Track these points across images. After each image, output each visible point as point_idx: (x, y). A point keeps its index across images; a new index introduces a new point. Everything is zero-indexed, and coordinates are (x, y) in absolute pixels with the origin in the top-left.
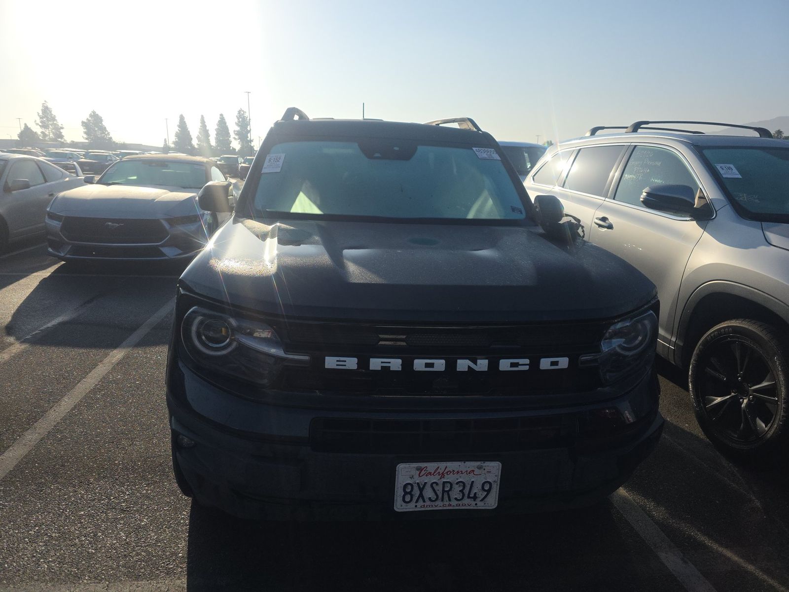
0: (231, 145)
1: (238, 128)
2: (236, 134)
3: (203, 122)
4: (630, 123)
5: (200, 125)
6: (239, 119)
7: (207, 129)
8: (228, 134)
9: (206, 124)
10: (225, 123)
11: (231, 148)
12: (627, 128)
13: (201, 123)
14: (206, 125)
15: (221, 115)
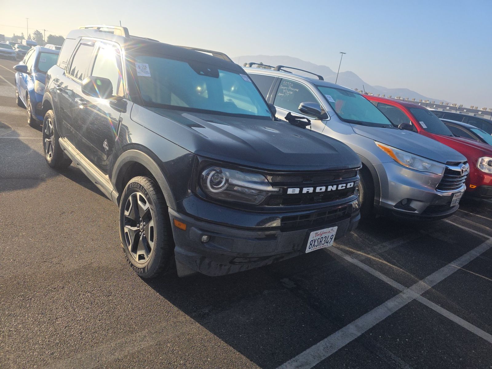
4: (276, 65)
12: (274, 67)
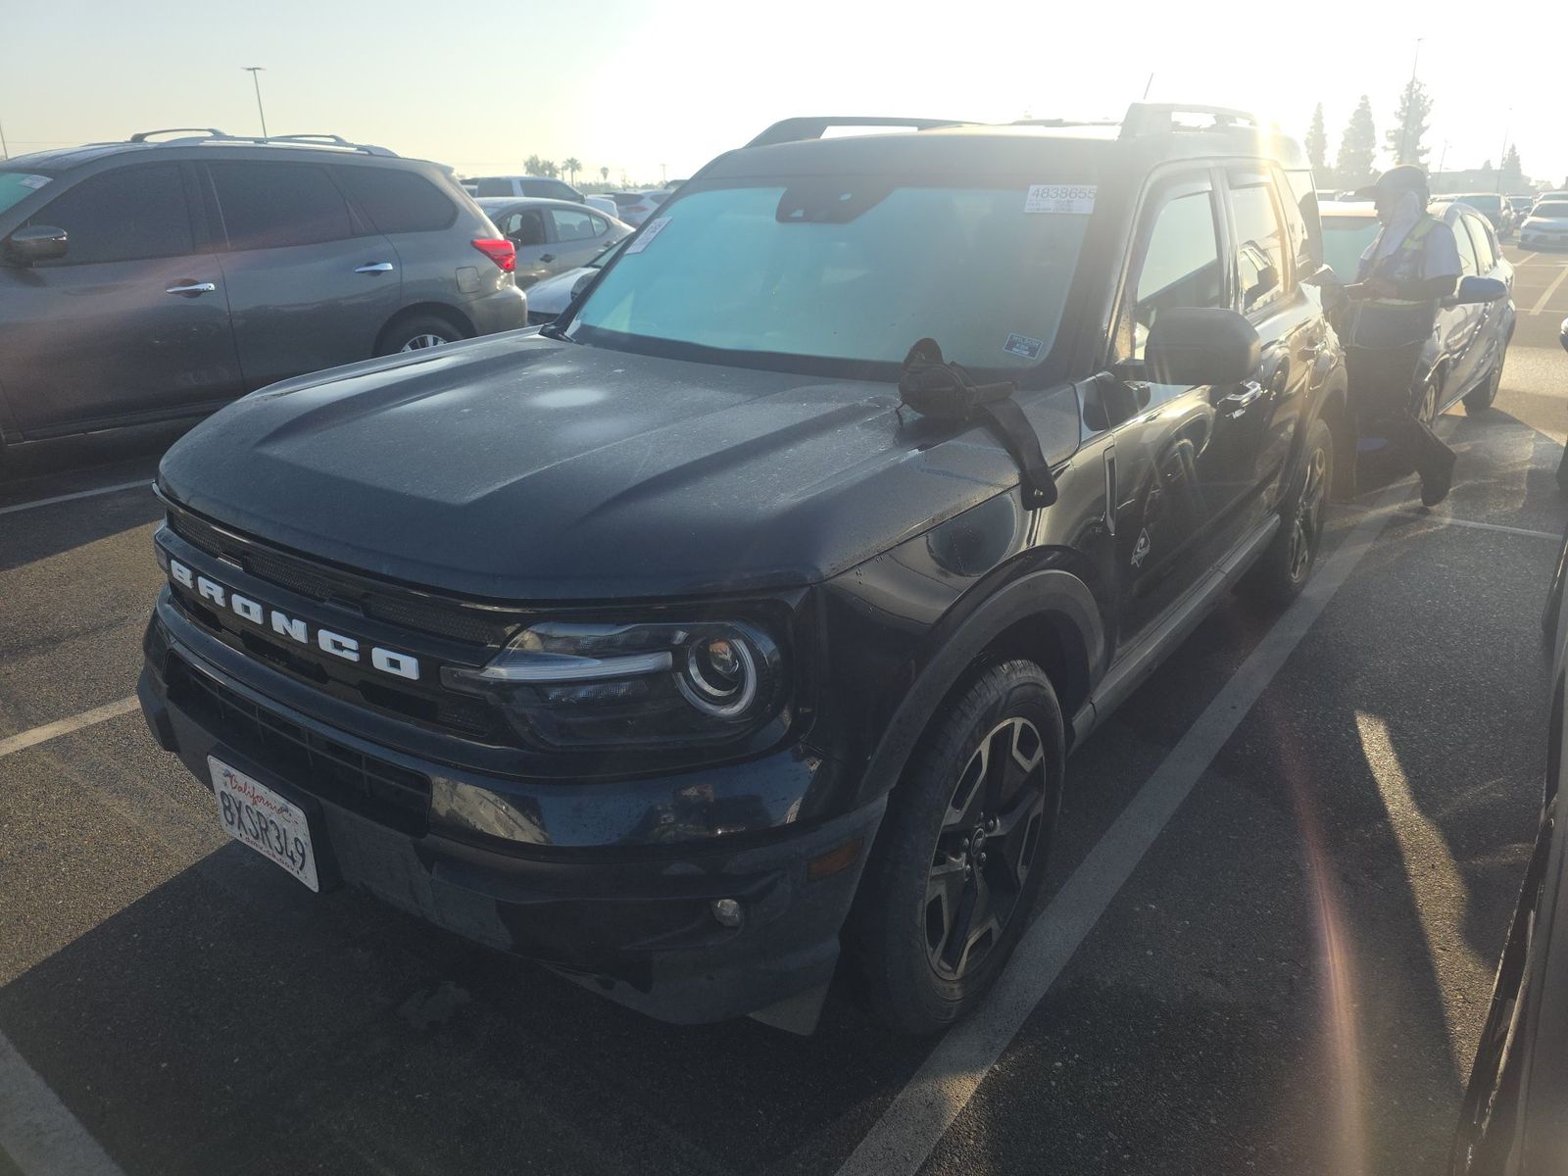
0: (1372, 165)
1: (1398, 124)
2: (1391, 139)
3: (1318, 119)
5: (1313, 124)
6: (1404, 103)
7: (1324, 132)
8: (1370, 140)
9: (1323, 121)
10: (1369, 115)
11: (1371, 172)
13: (1314, 119)
14: (1322, 124)
15: (1364, 98)
